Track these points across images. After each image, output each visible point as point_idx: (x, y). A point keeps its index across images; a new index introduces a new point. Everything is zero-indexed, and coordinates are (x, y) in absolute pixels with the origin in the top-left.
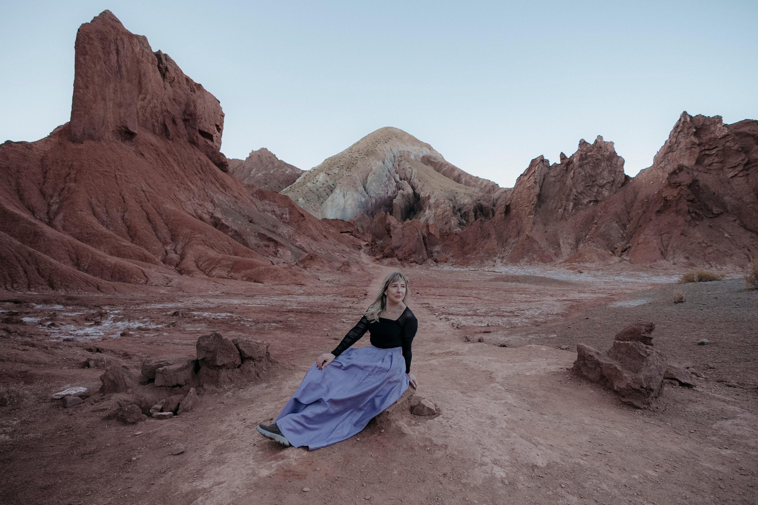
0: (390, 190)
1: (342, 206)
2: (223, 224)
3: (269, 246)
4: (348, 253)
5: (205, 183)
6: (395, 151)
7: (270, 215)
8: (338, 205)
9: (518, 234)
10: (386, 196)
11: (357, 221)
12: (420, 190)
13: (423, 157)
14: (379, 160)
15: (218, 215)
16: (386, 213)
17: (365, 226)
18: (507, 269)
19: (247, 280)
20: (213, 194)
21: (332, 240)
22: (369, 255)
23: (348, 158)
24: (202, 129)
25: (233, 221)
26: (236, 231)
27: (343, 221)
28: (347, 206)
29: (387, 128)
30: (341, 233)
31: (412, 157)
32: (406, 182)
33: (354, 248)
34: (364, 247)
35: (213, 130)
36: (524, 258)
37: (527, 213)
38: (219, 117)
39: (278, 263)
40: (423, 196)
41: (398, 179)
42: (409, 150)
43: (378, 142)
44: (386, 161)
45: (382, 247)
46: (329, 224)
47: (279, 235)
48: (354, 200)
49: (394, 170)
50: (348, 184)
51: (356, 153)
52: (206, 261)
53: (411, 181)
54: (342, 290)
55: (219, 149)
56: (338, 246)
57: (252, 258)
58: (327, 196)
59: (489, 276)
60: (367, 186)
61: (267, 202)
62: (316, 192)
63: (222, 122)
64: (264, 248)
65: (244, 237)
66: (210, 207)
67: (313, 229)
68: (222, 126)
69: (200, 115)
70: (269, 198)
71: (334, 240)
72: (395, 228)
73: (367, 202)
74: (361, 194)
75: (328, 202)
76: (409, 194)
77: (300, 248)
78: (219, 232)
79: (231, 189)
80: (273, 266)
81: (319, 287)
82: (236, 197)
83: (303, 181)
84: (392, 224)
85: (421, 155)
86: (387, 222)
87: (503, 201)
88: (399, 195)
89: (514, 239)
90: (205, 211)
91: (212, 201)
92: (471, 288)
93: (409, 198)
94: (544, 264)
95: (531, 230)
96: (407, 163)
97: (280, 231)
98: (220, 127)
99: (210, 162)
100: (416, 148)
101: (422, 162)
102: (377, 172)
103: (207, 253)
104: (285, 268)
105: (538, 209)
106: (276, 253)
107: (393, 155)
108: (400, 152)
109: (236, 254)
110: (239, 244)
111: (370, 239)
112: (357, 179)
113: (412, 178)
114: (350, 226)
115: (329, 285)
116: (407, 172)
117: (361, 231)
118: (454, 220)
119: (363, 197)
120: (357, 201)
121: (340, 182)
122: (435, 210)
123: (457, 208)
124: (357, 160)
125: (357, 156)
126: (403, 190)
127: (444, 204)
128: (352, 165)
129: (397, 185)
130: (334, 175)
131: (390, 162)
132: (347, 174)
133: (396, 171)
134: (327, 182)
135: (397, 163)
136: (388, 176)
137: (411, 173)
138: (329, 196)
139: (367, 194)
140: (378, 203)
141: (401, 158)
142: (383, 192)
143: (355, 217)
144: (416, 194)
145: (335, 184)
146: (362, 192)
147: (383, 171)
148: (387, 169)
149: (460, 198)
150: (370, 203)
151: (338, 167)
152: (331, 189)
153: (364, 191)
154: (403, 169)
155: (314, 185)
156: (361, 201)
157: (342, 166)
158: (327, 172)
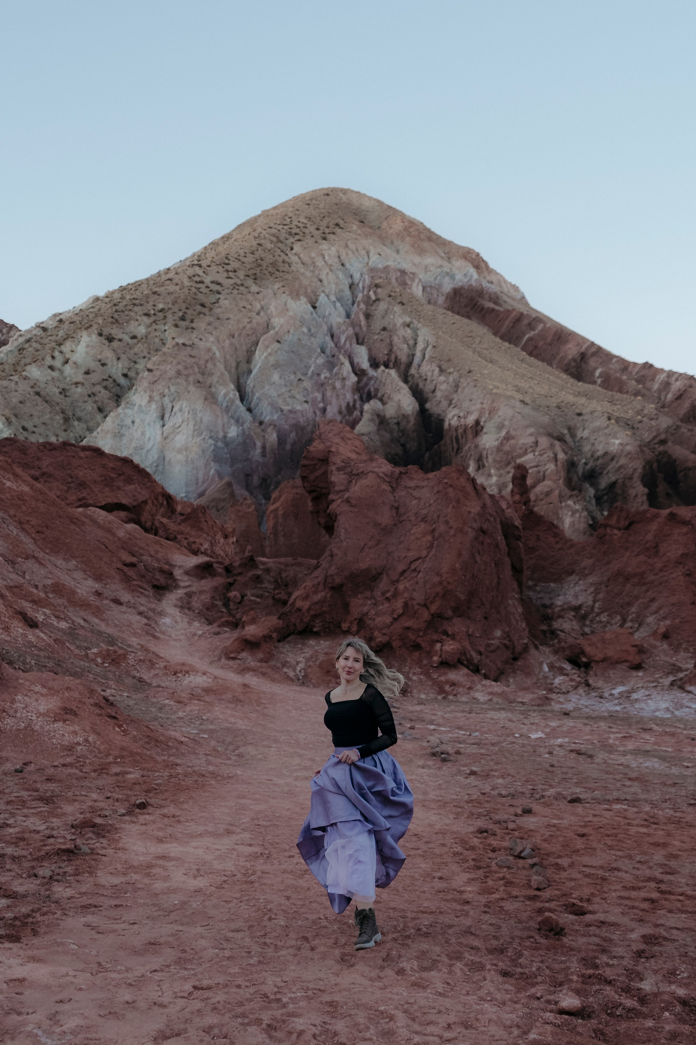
0: (334, 401)
6: (355, 267)
12: (445, 403)
13: (456, 292)
14: (296, 295)
23: (187, 283)
28: (170, 455)
29: (328, 193)
31: (417, 289)
32: (393, 372)
40: (454, 422)
41: (365, 365)
42: (406, 266)
43: (296, 234)
44: (322, 298)
48: (197, 432)
49: (350, 331)
50: (179, 373)
51: (214, 268)
53: (413, 371)
58: (99, 417)
60: (250, 382)
62: (59, 398)
73: (245, 443)
74: (227, 409)
76: (405, 417)
83: (11, 360)
85: (448, 286)
88: (366, 416)
93: (403, 431)
96: (397, 309)
100: (430, 260)
101: (451, 307)
102: (289, 338)
107: (347, 282)
108: (372, 270)
112: (212, 358)
113: (416, 360)
116: (396, 340)
118: (574, 512)
119: (232, 421)
120: (211, 437)
121: (149, 366)
122: (500, 476)
123: (580, 470)
124: (219, 293)
125: (221, 278)
126: (381, 400)
127: (534, 451)
128: (199, 308)
129: (358, 382)
130: (130, 341)
131: (338, 304)
132: (181, 341)
133: (357, 336)
134: (103, 365)
135: (362, 306)
136: (328, 352)
137: (411, 342)
138: (105, 417)
139: (249, 410)
140: (288, 447)
141: (375, 293)
142: (306, 405)
143: (201, 495)
144: (430, 415)
145: (132, 374)
146: (232, 401)
147: (312, 335)
148: (325, 328)
149: (594, 431)
150: (259, 444)
151: (146, 315)
152: (116, 390)
153: (238, 402)
154: (384, 329)
155: (55, 374)
156: (225, 437)
157: (162, 310)
158: (106, 332)
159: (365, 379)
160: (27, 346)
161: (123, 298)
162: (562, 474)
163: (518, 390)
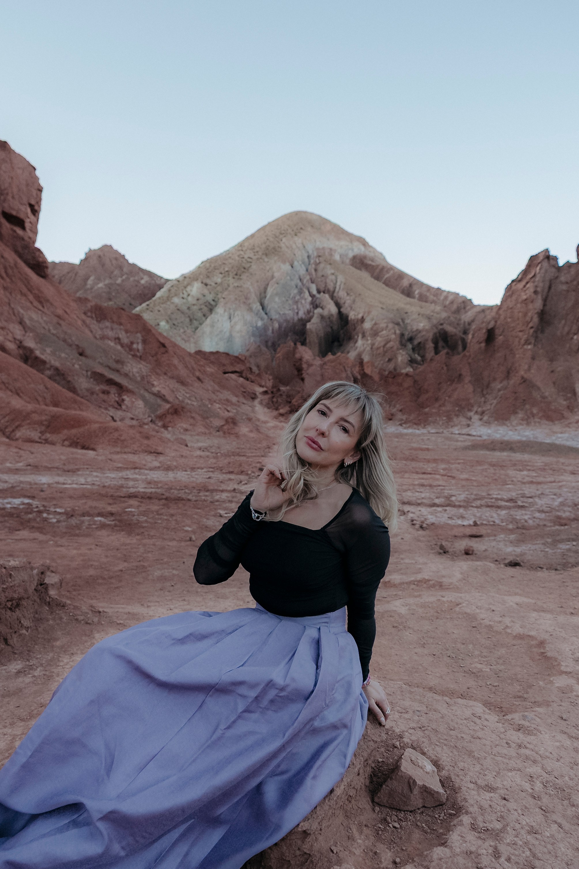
0: (302, 309)
1: (228, 334)
2: (37, 358)
3: (108, 393)
4: (235, 405)
5: (11, 293)
6: (310, 248)
7: (112, 344)
8: (221, 332)
9: (508, 375)
10: (296, 318)
11: (251, 356)
12: (349, 309)
13: (354, 257)
14: (284, 262)
15: (30, 343)
16: (295, 344)
17: (263, 364)
18: (489, 431)
19: (70, 446)
20: (22, 311)
21: (209, 384)
22: (269, 408)
23: (237, 258)
24: (7, 210)
25: (53, 353)
26: (57, 369)
27: (227, 354)
29: (297, 213)
30: (225, 373)
31: (337, 257)
32: (327, 296)
33: (244, 397)
34: (260, 396)
35: (24, 212)
36: (517, 413)
37: (523, 341)
38: (34, 192)
39: (122, 420)
40: (353, 317)
41: (315, 292)
42: (332, 246)
43: (284, 233)
44: (296, 263)
45: (288, 396)
46: (205, 359)
47: (126, 375)
48: (245, 324)
49: (308, 277)
50: (236, 299)
51: (248, 251)
52: (8, 414)
53: (335, 294)
54: (223, 462)
55: (34, 242)
56: (218, 393)
57: (81, 410)
58: (204, 318)
59: (461, 441)
60: (266, 302)
61: (108, 324)
62: (187, 311)
63: (39, 201)
64: (101, 395)
65: (69, 379)
66: (18, 332)
67: (180, 367)
68: (39, 206)
69: (5, 189)
70: (111, 319)
71: (212, 383)
72: (310, 365)
73: (265, 328)
74: (257, 314)
75: (206, 327)
76: (332, 315)
77: (159, 395)
78: (30, 369)
79: (52, 304)
80: (113, 424)
81: (186, 457)
82: (59, 317)
83: (166, 295)
84: (304, 360)
85: (351, 255)
86: (298, 356)
87: (483, 322)
88: (315, 316)
89: (501, 382)
90: (10, 337)
91: (21, 322)
92: (435, 461)
93: (331, 322)
94: (551, 423)
95: (529, 369)
96: (328, 267)
97: (127, 368)
98: (36, 207)
99: (19, 261)
100: (343, 243)
101: (352, 265)
102: (282, 281)
103: (9, 403)
104: (132, 427)
105: (540, 335)
106: (119, 404)
107: (306, 255)
108: (317, 249)
109: (56, 405)
110: (60, 388)
111: (270, 384)
112: (250, 292)
113: (337, 290)
114: (238, 363)
115: (202, 453)
116: (328, 281)
117: (257, 372)
118: (403, 355)
119: (259, 319)
120: (251, 326)
121: (224, 296)
122: (372, 340)
123: (406, 337)
124: (251, 262)
125: (251, 255)
126: (322, 308)
127: (386, 330)
128: (243, 270)
129: (312, 300)
130: (216, 286)
131: (303, 266)
132: (236, 285)
133: (311, 279)
134: (204, 296)
135: (313, 266)
136: (299, 287)
137: (335, 282)
138: (207, 318)
139: (266, 314)
140: (283, 329)
141: (319, 260)
142: (290, 312)
143: (248, 350)
144: (343, 314)
145: (216, 300)
146: (259, 311)
147: (292, 280)
148: (297, 277)
149: (412, 320)
150: (271, 328)
151: (221, 273)
152: (210, 307)
153: (261, 311)
154: (323, 276)
155: (185, 301)
156: (256, 326)
157: (227, 271)
158: (204, 281)
159: (315, 299)
160: (172, 288)
161: (210, 266)
162: (398, 339)
163: (381, 302)
